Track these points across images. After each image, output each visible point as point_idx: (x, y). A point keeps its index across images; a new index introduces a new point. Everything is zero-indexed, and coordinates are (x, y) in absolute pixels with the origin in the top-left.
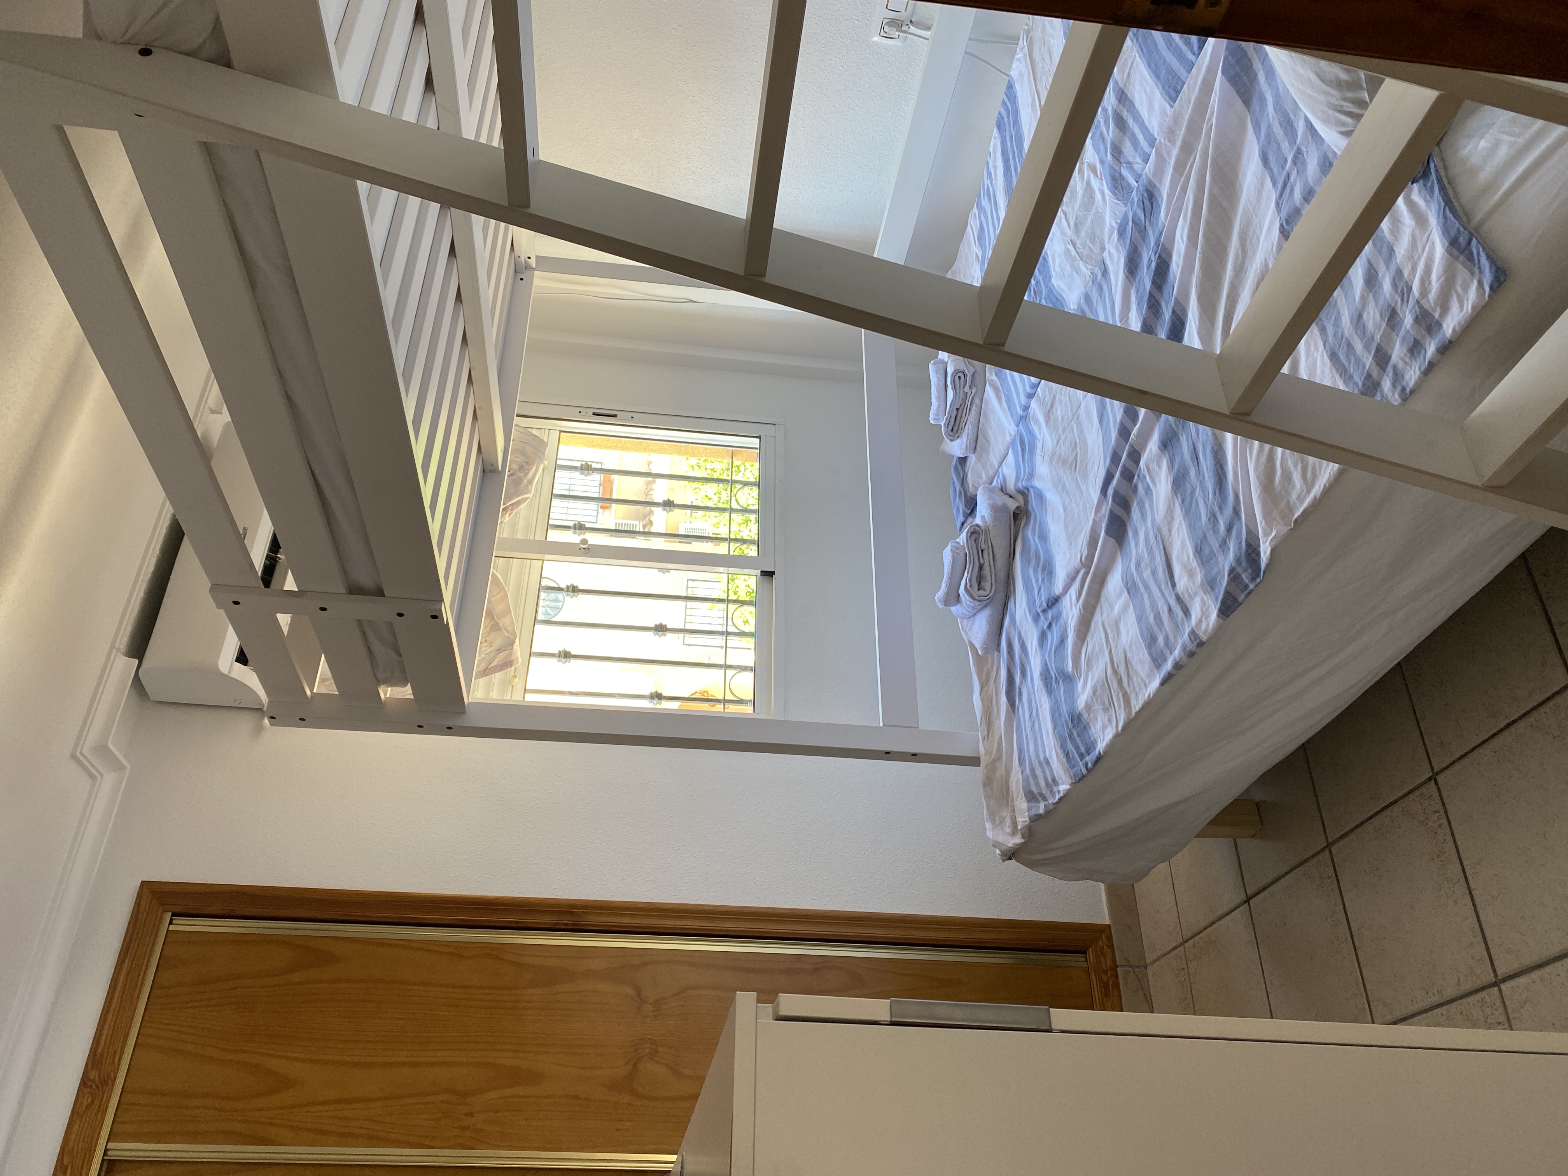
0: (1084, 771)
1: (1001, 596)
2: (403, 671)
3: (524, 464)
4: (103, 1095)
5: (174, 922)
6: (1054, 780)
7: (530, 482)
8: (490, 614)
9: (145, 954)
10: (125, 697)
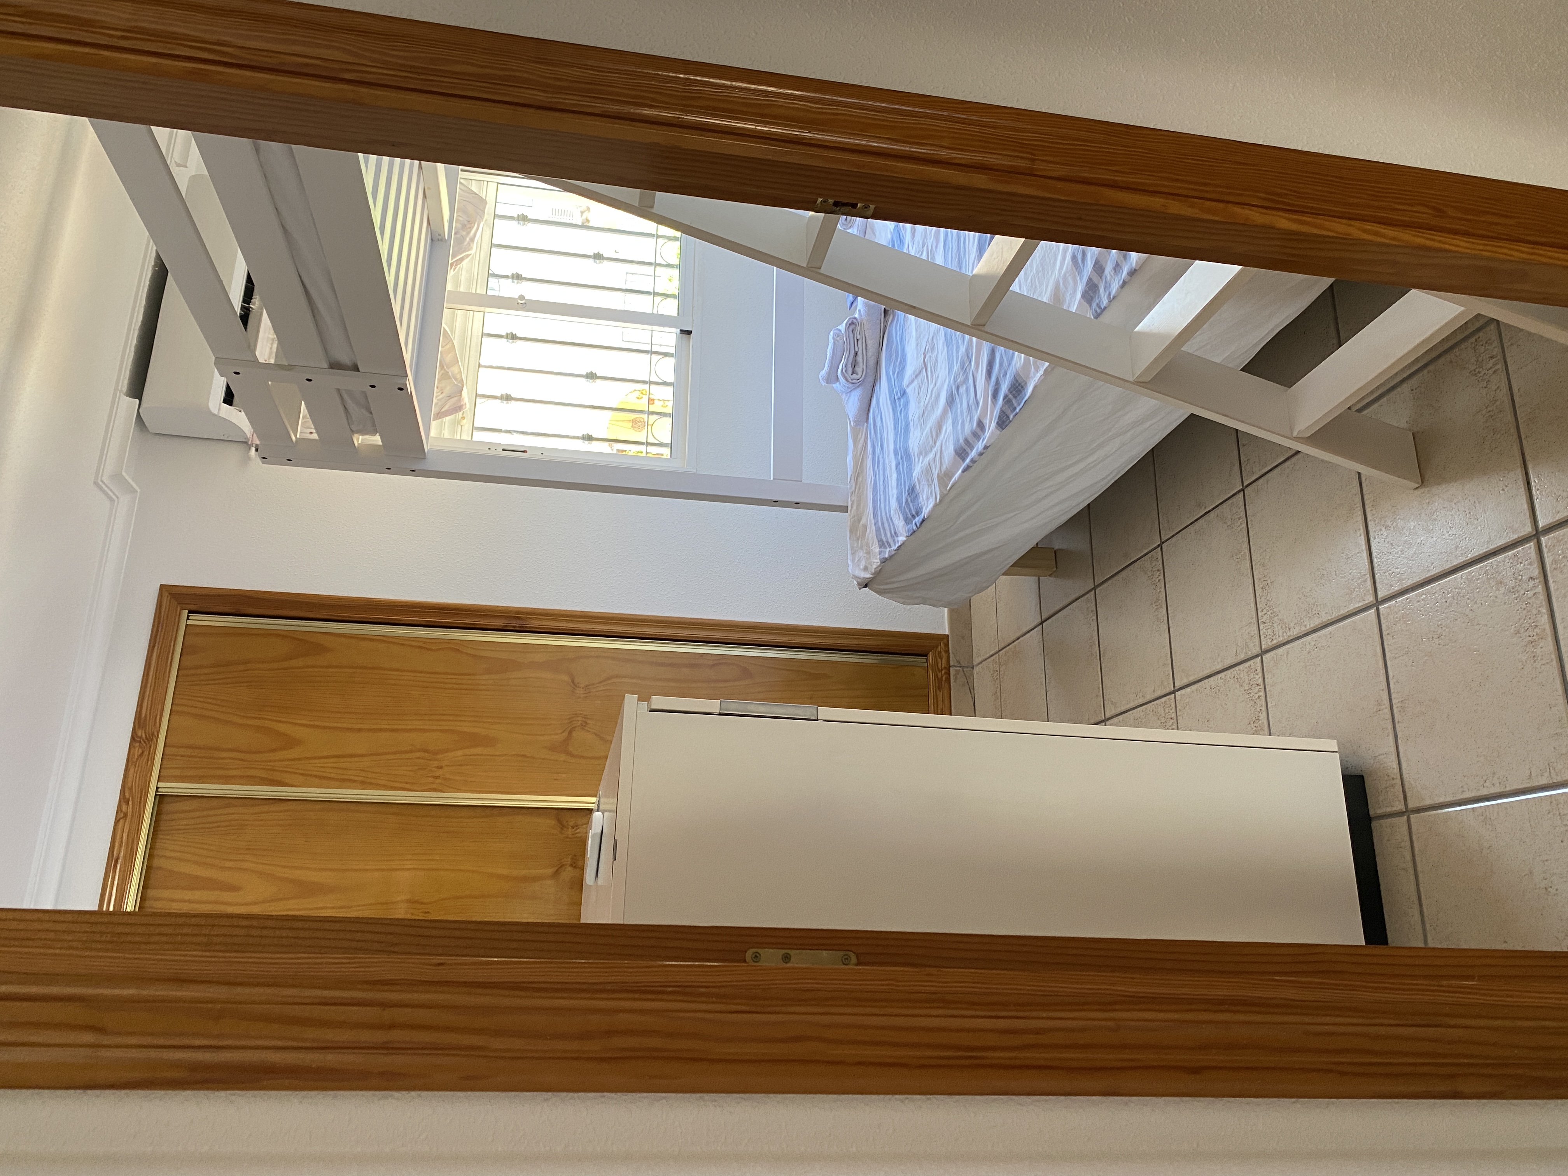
0: (915, 528)
1: (870, 379)
2: (374, 425)
3: (466, 222)
4: (150, 747)
5: (190, 618)
6: (895, 533)
7: (472, 240)
8: (442, 367)
9: (170, 642)
10: (132, 431)
